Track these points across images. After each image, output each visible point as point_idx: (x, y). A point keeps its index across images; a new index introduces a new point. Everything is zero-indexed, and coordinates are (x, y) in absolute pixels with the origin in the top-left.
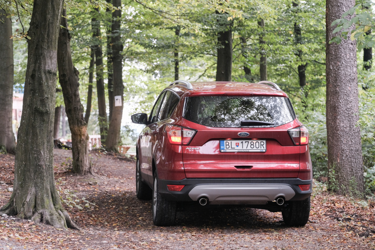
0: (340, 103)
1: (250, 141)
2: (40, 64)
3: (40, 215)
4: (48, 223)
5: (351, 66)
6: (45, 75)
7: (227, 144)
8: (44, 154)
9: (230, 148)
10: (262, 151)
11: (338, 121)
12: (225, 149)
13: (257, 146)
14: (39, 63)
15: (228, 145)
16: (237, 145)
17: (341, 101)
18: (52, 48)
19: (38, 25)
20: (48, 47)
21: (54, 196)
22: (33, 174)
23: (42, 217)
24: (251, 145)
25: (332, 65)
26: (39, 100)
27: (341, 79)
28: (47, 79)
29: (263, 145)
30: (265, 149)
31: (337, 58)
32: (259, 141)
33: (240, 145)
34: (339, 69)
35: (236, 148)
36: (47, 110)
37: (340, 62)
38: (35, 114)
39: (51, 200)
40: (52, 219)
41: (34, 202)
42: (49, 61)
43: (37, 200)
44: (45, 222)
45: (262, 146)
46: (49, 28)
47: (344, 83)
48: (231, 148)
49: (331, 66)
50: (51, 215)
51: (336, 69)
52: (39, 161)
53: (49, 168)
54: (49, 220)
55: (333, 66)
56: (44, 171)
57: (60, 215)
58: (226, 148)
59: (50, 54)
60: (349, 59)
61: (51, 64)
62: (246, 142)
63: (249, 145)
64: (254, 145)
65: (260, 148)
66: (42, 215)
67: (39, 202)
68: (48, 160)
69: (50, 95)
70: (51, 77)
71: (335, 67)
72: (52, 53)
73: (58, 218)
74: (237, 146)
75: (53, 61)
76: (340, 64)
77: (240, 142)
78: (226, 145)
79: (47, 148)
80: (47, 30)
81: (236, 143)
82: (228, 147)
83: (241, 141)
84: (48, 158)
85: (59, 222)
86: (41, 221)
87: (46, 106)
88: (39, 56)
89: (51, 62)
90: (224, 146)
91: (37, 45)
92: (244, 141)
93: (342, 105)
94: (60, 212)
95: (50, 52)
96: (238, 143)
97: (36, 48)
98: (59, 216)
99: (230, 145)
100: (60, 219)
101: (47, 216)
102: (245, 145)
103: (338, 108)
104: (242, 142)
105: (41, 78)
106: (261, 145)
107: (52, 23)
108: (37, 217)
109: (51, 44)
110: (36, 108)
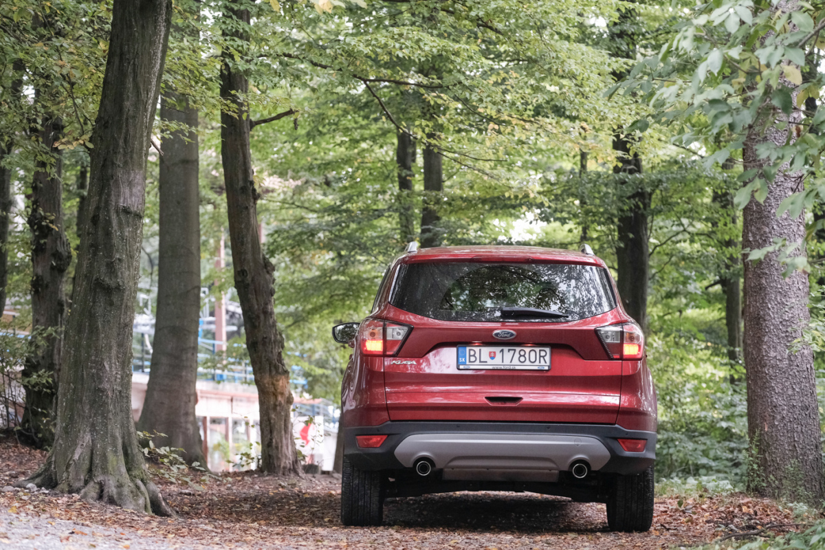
0: (769, 309)
1: (518, 349)
2: (109, 195)
3: (97, 487)
4: (112, 501)
5: (792, 235)
6: (118, 216)
7: (472, 353)
8: (111, 368)
9: (478, 362)
10: (541, 368)
11: (764, 347)
12: (468, 363)
13: (533, 359)
14: (106, 194)
15: (474, 356)
16: (492, 356)
17: (770, 306)
18: (133, 165)
19: (107, 122)
20: (126, 163)
21: (129, 452)
22: (88, 407)
23: (102, 491)
24: (521, 356)
25: (752, 233)
26: (105, 264)
27: (770, 260)
28: (120, 223)
29: (543, 357)
30: (548, 363)
31: (762, 218)
32: (537, 350)
33: (499, 355)
34: (765, 241)
35: (490, 361)
36: (118, 283)
37: (767, 225)
38: (95, 292)
39: (122, 458)
40: (120, 494)
41: (87, 462)
42: (127, 191)
43: (95, 457)
44: (106, 499)
45: (542, 359)
46: (127, 126)
47: (776, 269)
48: (480, 362)
49: (750, 235)
50: (120, 486)
51: (760, 241)
52: (101, 383)
53: (121, 396)
54: (115, 496)
55: (754, 236)
56: (110, 401)
57: (138, 488)
58: (470, 362)
59: (129, 177)
60: (786, 219)
61: (131, 195)
62: (509, 350)
63: (517, 355)
64: (527, 356)
65: (537, 363)
66: (101, 486)
67: (97, 461)
68: (118, 380)
69: (127, 255)
70: (130, 220)
71: (758, 237)
72: (132, 175)
73: (132, 492)
74: (492, 358)
75: (134, 190)
76: (767, 230)
77: (497, 349)
78: (470, 356)
79: (118, 357)
80: (124, 131)
81: (490, 353)
82: (473, 359)
83: (501, 348)
84: (119, 376)
85: (135, 500)
86: (100, 497)
87: (116, 277)
88: (108, 180)
89: (131, 192)
90: (465, 357)
91: (105, 160)
92: (506, 349)
93: (773, 313)
94: (139, 482)
95: (129, 173)
96: (495, 353)
97: (103, 166)
98: (134, 490)
99: (477, 355)
100: (137, 496)
101: (112, 489)
102: (508, 355)
103: (765, 320)
104: (502, 351)
105: (109, 223)
106: (540, 356)
107: (134, 117)
108: (92, 490)
109: (131, 158)
110: (97, 279)
